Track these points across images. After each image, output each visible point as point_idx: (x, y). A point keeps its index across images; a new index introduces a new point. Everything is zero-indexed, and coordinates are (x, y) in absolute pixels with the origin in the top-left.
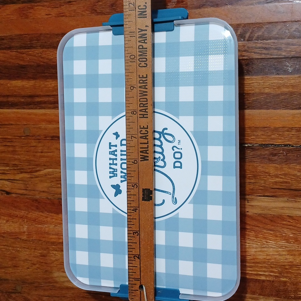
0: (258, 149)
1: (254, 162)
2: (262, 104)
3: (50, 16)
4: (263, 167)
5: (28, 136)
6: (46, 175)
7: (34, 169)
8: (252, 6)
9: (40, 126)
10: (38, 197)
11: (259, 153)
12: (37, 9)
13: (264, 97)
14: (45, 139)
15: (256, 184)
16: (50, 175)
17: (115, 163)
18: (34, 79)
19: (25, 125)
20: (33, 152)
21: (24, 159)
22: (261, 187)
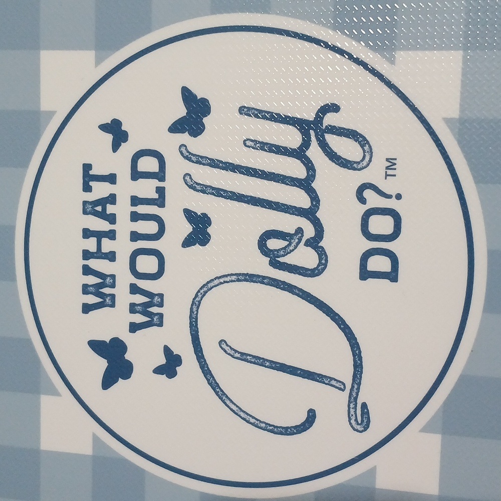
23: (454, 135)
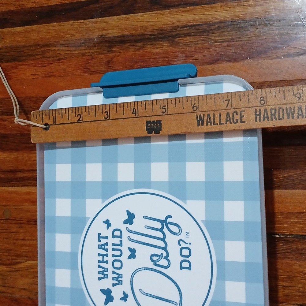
0: (293, 242)
1: (289, 258)
2: (296, 182)
3: (37, 76)
4: (300, 266)
5: (8, 219)
6: (27, 268)
7: (14, 261)
8: (279, 60)
9: (22, 207)
10: (17, 296)
11: (294, 246)
12: (22, 68)
13: (299, 173)
14: (27, 224)
15: (292, 288)
16: (33, 269)
17: (105, 260)
18: (17, 150)
19: (5, 206)
20: (14, 239)
21: (3, 248)
22: (299, 292)
23: (204, 225)
